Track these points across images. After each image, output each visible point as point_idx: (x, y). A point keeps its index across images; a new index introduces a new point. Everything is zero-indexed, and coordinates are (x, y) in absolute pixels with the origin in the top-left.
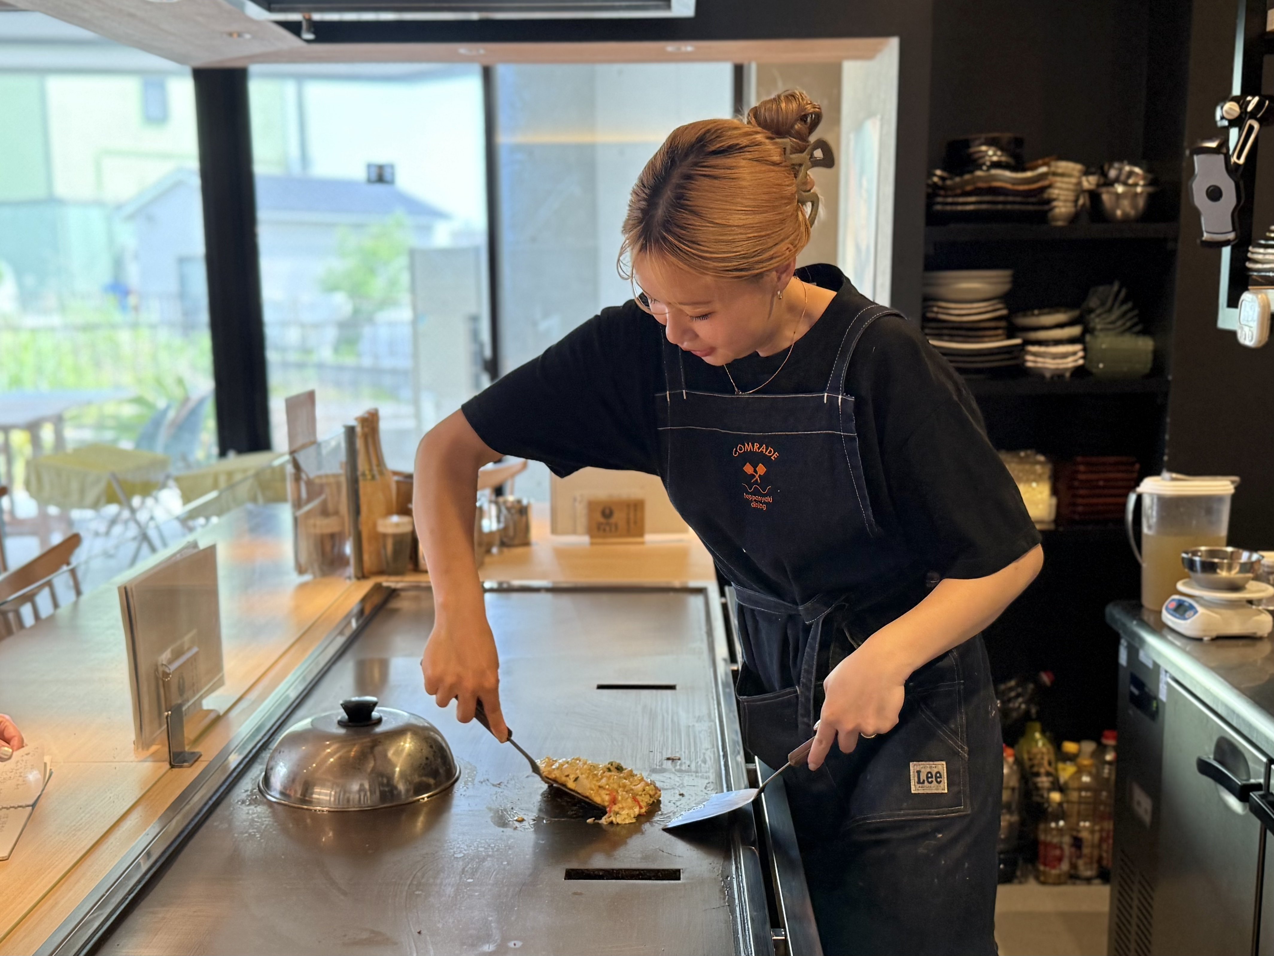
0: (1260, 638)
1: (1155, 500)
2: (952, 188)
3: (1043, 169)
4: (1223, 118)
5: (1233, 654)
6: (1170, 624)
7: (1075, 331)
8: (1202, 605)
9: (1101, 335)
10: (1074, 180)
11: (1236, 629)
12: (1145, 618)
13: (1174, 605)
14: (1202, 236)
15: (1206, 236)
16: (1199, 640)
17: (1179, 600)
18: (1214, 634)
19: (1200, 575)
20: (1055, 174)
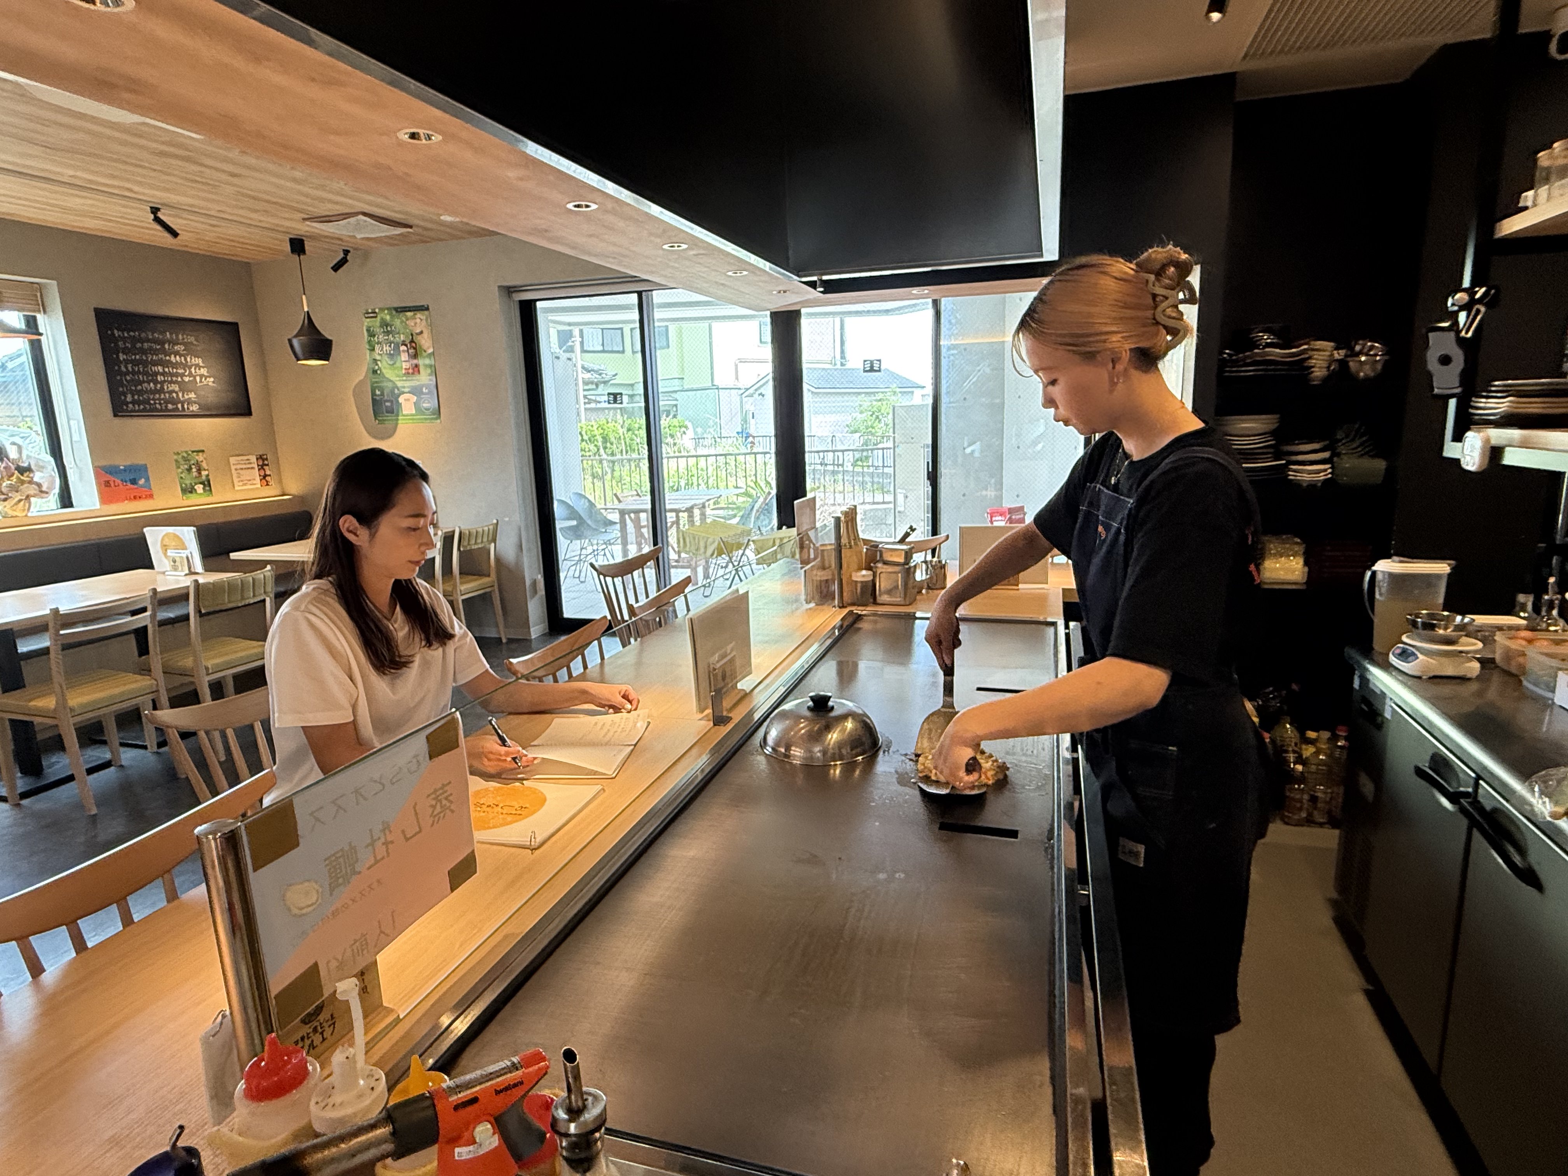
0: (1469, 679)
1: (1386, 576)
2: (1237, 361)
3: (1305, 347)
4: (1453, 305)
5: (1447, 690)
6: (1394, 663)
7: (1326, 455)
8: (1422, 653)
9: (1345, 458)
10: (1328, 353)
11: (1450, 671)
12: (1375, 659)
13: (1398, 651)
14: (1433, 390)
15: (1436, 391)
16: (1419, 678)
17: (1403, 648)
18: (1432, 674)
19: (1420, 631)
20: (1313, 350)
